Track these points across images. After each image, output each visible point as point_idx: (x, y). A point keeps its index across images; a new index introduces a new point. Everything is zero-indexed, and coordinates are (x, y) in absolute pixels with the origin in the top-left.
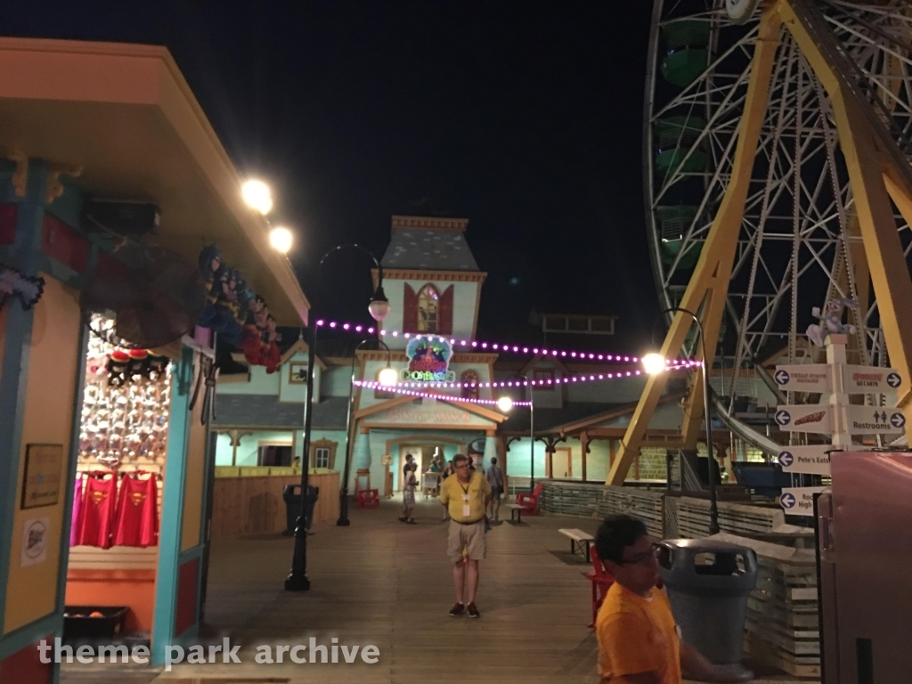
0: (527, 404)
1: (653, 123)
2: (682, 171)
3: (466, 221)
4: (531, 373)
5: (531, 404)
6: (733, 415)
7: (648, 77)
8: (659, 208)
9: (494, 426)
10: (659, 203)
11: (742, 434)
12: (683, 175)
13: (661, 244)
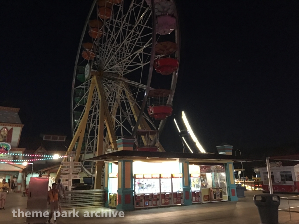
0: (31, 164)
1: (74, 90)
2: (79, 104)
3: (19, 109)
4: (36, 153)
5: (33, 163)
6: (84, 166)
7: (73, 78)
8: (74, 112)
9: (22, 170)
10: (74, 110)
11: (84, 170)
12: (79, 105)
13: (74, 121)
